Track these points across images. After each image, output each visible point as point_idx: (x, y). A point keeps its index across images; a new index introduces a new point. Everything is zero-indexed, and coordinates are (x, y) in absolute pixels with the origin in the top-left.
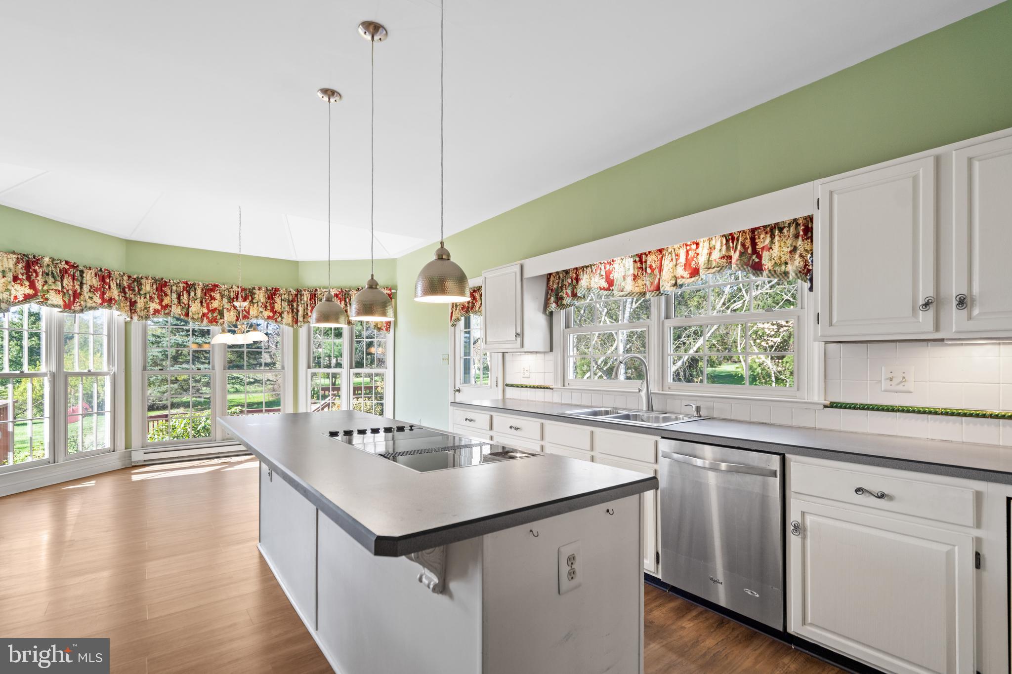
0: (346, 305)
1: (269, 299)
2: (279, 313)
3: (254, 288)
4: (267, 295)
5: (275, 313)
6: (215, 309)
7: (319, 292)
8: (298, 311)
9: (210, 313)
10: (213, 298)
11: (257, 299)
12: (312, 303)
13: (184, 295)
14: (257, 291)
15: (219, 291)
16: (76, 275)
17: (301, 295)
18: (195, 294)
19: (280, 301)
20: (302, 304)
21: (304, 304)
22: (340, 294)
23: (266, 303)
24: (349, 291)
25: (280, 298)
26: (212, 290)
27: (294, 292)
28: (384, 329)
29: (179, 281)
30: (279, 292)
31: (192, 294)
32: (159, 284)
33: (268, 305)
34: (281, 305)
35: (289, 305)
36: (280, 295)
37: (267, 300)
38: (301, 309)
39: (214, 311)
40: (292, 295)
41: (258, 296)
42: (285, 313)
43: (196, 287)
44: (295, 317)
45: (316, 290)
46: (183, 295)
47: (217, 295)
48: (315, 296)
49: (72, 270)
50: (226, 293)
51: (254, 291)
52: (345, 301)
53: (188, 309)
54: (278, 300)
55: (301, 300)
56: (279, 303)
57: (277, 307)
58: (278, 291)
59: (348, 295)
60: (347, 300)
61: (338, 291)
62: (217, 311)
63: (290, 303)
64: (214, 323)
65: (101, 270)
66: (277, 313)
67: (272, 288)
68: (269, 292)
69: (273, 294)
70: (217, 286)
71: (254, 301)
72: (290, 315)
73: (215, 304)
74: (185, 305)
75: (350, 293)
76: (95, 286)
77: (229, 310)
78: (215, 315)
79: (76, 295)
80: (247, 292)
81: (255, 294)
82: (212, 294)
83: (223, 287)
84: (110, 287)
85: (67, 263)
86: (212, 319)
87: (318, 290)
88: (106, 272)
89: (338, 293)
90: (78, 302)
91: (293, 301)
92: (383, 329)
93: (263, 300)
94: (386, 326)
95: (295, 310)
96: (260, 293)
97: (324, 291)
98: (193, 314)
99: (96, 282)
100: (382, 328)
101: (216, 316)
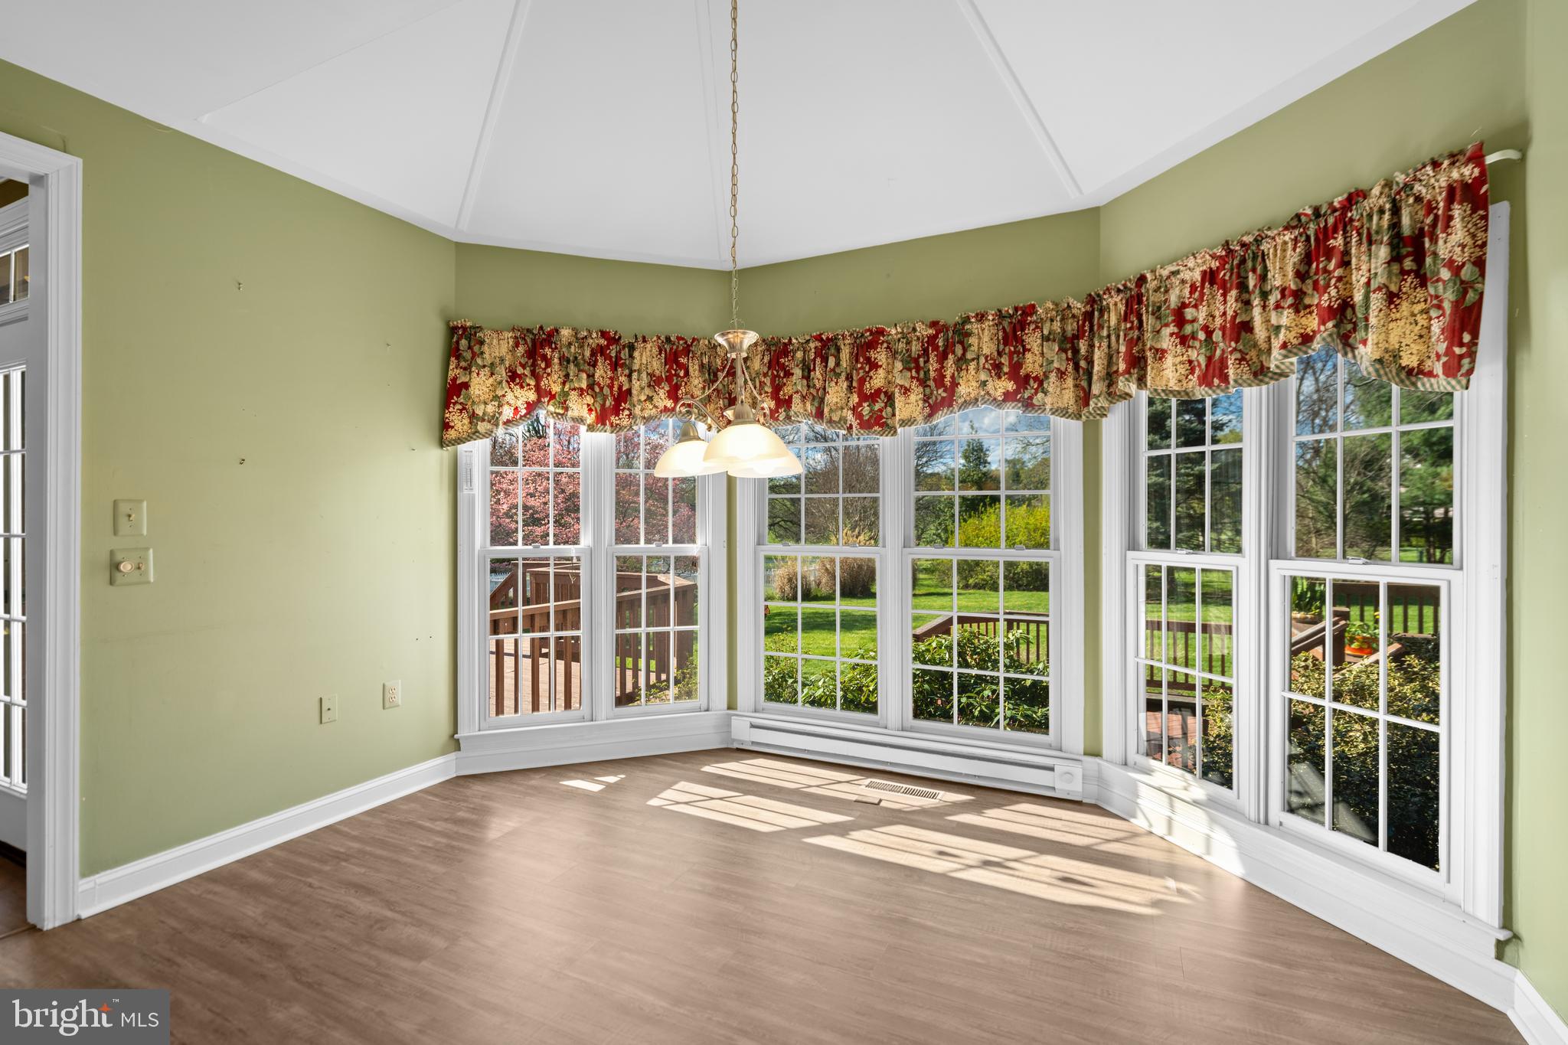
0: (1247, 303)
1: (1006, 344)
2: (1036, 379)
3: (966, 320)
4: (1001, 334)
5: (1023, 381)
6: (878, 391)
7: (1151, 285)
8: (1090, 362)
9: (865, 404)
10: (875, 366)
11: (975, 348)
12: (1131, 328)
13: (817, 369)
14: (975, 326)
15: (885, 345)
16: (622, 356)
17: (1102, 311)
18: (838, 364)
19: (1039, 341)
20: (1101, 338)
21: (1109, 336)
22: (1222, 267)
23: (1000, 354)
24: (1258, 241)
25: (1038, 334)
26: (872, 345)
27: (1079, 307)
28: (1438, 369)
29: (808, 338)
30: (1034, 318)
31: (832, 362)
32: (775, 351)
33: (1005, 360)
34: (1042, 354)
35: (1065, 351)
36: (1038, 327)
37: (1001, 347)
38: (1099, 356)
39: (873, 397)
40: (1074, 316)
41: (980, 338)
42: (1053, 377)
43: (840, 343)
44: (1084, 384)
45: (1142, 279)
46: (814, 369)
47: (881, 356)
48: (1140, 302)
49: (614, 347)
50: (901, 346)
51: (968, 327)
52: (1243, 287)
53: (822, 400)
54: (1033, 340)
55: (1101, 327)
56: (1036, 349)
57: (1032, 364)
58: (1031, 315)
59: (1255, 258)
60: (1252, 282)
61: (1213, 256)
62: (882, 396)
63: (1068, 344)
64: (876, 428)
65: (668, 339)
66: (1032, 382)
67: (1016, 309)
68: (1006, 324)
69: (1018, 327)
70: (881, 332)
71: (969, 356)
72: (1070, 382)
73: (878, 380)
74: (818, 390)
75: (1264, 247)
76: (657, 373)
77: (906, 391)
78: (877, 407)
79: (623, 396)
80: (950, 334)
81: (968, 334)
82: (872, 354)
83: (893, 331)
84: (687, 374)
85: (604, 334)
86: (871, 417)
87: (1149, 276)
88: (681, 342)
89: (1215, 264)
90: (624, 408)
91: (1077, 337)
92: (1430, 374)
93: (988, 348)
94: (1449, 352)
95: (1083, 364)
96: (983, 330)
97: (1165, 273)
98: (831, 411)
99: (657, 366)
100: (1428, 365)
101: (881, 410)
